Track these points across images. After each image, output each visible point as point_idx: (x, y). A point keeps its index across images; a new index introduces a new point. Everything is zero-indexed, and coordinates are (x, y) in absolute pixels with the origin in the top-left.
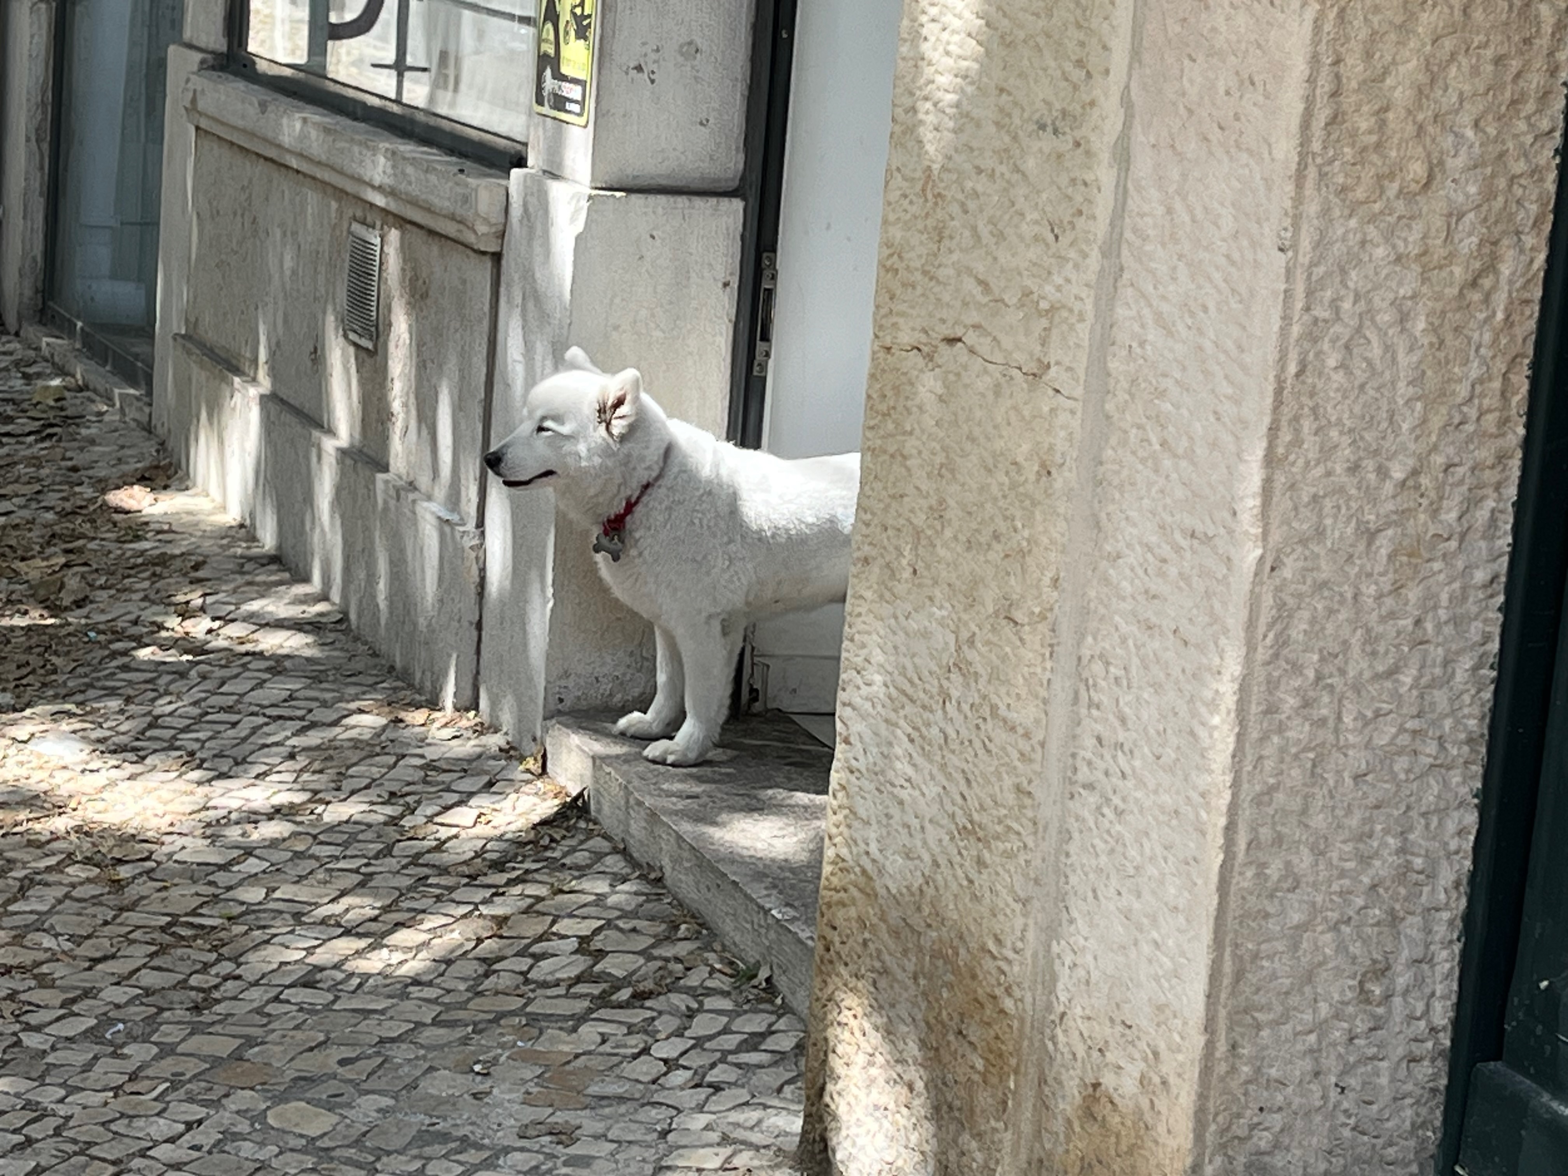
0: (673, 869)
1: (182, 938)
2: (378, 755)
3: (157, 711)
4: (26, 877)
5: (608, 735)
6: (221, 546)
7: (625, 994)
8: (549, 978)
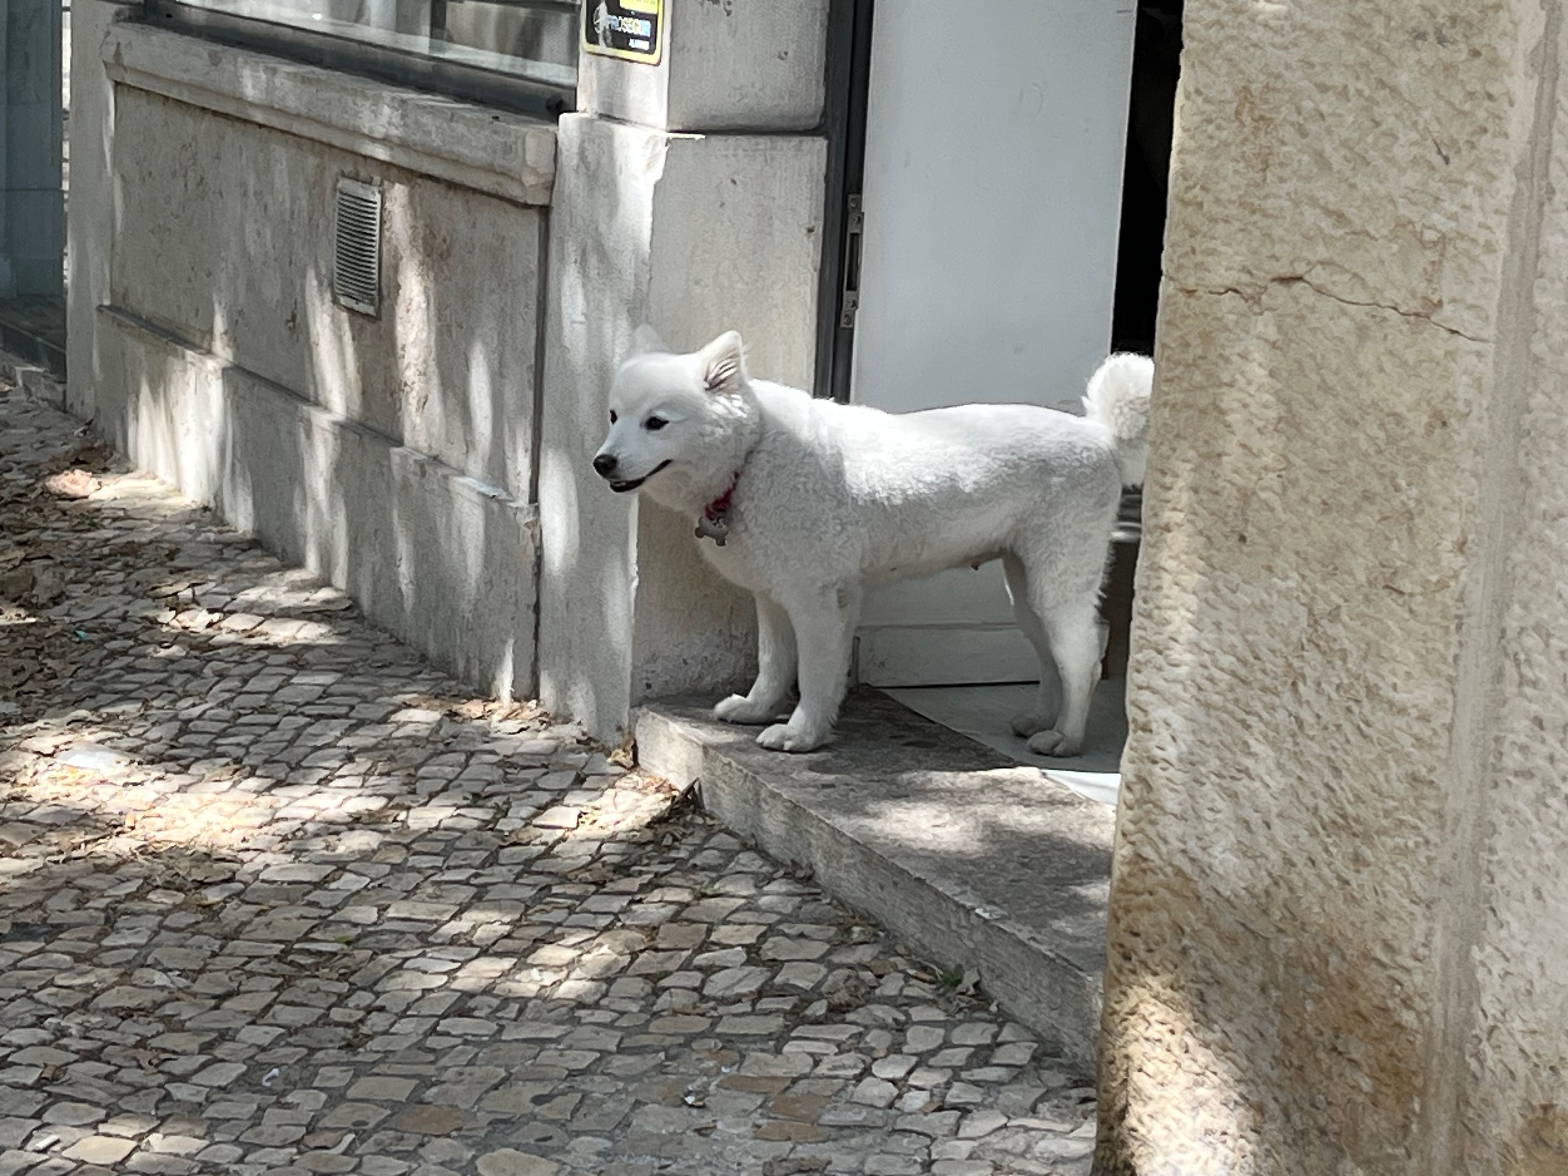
0: (828, 866)
1: (302, 967)
2: (442, 753)
3: (184, 715)
4: (107, 907)
5: (708, 721)
6: (191, 532)
7: (819, 1008)
8: (728, 993)
